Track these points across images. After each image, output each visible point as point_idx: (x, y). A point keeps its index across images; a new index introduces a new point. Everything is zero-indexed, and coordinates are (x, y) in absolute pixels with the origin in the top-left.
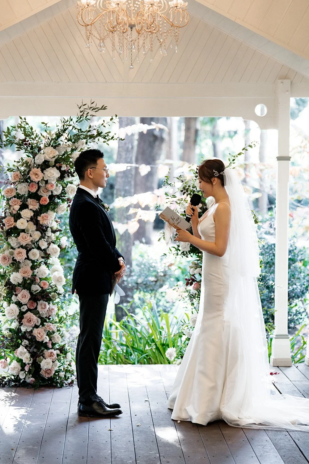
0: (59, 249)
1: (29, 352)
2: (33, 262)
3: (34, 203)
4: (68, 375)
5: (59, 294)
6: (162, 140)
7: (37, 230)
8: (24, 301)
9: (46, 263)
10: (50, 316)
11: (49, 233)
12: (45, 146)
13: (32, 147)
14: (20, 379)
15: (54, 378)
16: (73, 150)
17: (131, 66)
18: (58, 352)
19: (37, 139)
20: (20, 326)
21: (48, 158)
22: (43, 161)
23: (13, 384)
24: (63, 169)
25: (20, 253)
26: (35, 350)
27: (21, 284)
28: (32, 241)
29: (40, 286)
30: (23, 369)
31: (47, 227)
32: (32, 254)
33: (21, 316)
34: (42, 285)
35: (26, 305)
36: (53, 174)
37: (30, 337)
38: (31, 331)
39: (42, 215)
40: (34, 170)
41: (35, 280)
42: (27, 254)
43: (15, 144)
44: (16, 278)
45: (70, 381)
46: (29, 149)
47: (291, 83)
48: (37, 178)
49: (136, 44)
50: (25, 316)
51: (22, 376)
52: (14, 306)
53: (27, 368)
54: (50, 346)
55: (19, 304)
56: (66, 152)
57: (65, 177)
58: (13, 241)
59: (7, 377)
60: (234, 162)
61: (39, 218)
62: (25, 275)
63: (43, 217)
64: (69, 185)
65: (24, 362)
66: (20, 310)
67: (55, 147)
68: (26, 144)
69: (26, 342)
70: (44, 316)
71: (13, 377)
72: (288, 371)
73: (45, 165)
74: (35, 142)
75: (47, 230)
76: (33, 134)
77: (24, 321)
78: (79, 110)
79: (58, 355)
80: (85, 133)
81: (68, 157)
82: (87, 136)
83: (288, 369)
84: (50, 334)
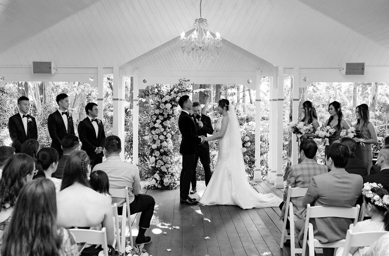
0: (171, 135)
1: (159, 176)
2: (161, 140)
3: (162, 117)
4: (175, 185)
5: (171, 153)
6: (208, 96)
7: (162, 128)
8: (157, 155)
9: (166, 141)
10: (167, 161)
11: (167, 129)
12: (166, 95)
13: (161, 95)
14: (156, 186)
15: (169, 186)
16: (177, 97)
17: (200, 63)
18: (171, 176)
19: (163, 92)
20: (156, 165)
21: (167, 100)
23: (153, 188)
24: (173, 104)
25: (156, 137)
26: (162, 175)
27: (156, 149)
28: (160, 132)
30: (157, 182)
32: (161, 137)
33: (156, 161)
34: (164, 149)
35: (158, 157)
36: (169, 106)
37: (159, 170)
38: (160, 167)
39: (165, 122)
40: (162, 104)
41: (162, 147)
42: (159, 137)
43: (154, 94)
44: (154, 146)
45: (175, 187)
46: (160, 96)
47: (261, 71)
48: (163, 107)
49: (202, 54)
50: (158, 161)
51: (156, 185)
52: (153, 158)
53: (158, 182)
54: (167, 173)
55: (155, 157)
56: (174, 97)
57: (173, 107)
58: (153, 132)
59: (151, 185)
61: (163, 123)
62: (158, 145)
64: (175, 110)
65: (157, 179)
66: (156, 159)
67: (170, 96)
68: (158, 94)
69: (158, 172)
70: (165, 162)
71: (153, 186)
72: (261, 184)
73: (166, 102)
74: (162, 93)
75: (166, 128)
76: (161, 90)
77: (157, 163)
78: (179, 81)
79: (170, 177)
80: (182, 90)
81: (175, 99)
82: (182, 91)
83: (260, 183)
84: (167, 169)
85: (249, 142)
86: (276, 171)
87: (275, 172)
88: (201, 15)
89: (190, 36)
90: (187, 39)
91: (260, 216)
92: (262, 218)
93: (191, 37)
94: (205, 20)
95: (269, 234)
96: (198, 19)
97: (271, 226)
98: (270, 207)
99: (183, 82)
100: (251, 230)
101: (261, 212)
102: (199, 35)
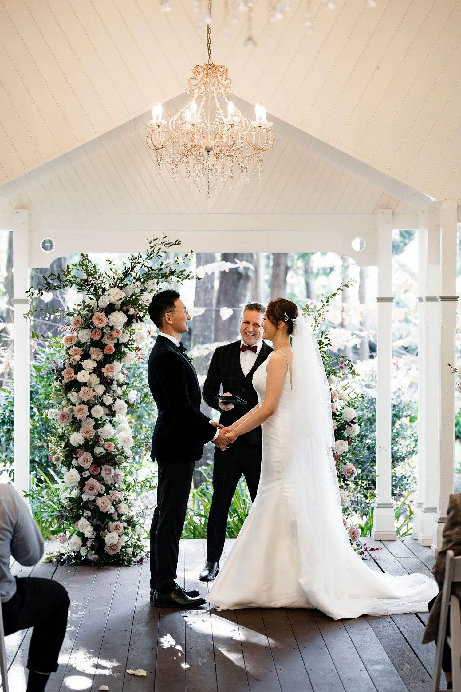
0: (126, 405)
1: (92, 525)
2: (96, 420)
3: (98, 353)
4: (137, 551)
5: (126, 458)
7: (100, 383)
8: (86, 465)
9: (111, 422)
10: (115, 483)
11: (115, 387)
12: (110, 287)
13: (95, 287)
14: (82, 556)
15: (120, 555)
16: (142, 291)
17: (208, 195)
18: (125, 524)
19: (101, 278)
20: (81, 494)
21: (113, 301)
22: (108, 303)
23: (73, 562)
24: (130, 313)
25: (80, 410)
26: (98, 523)
27: (82, 446)
28: (95, 396)
29: (104, 448)
30: (84, 545)
31: (112, 380)
32: (95, 411)
33: (82, 483)
34: (106, 447)
35: (88, 470)
36: (118, 318)
37: (92, 508)
38: (94, 501)
39: (107, 366)
40: (98, 314)
41: (98, 441)
42: (90, 410)
43: (76, 284)
44: (76, 439)
45: (138, 558)
46: (92, 290)
47: (393, 212)
48: (101, 323)
49: (214, 170)
50: (87, 482)
51: (83, 552)
52: (74, 472)
53: (89, 544)
54: (116, 517)
55: (80, 469)
56: (134, 294)
57: (133, 322)
58: (73, 396)
59: (67, 553)
60: (328, 304)
61: (103, 370)
62: (87, 436)
63: (108, 369)
64: (137, 331)
65: (86, 536)
66: (81, 476)
67: (121, 288)
68: (88, 285)
69: (88, 513)
70: (109, 483)
71: (73, 554)
72: (391, 546)
73: (110, 309)
74: (99, 282)
75: (112, 384)
76: (96, 273)
77: (86, 488)
78: (149, 246)
79: (125, 528)
80: (156, 272)
81: (137, 300)
82: (158, 275)
83: (392, 543)
84: (116, 504)
85: (357, 425)
86: (436, 509)
87: (433, 510)
88: (210, 54)
89: (178, 115)
90: (170, 124)
91: (381, 639)
92: (387, 644)
93: (181, 117)
94: (221, 69)
95: (399, 687)
96: (202, 65)
97: (409, 667)
98: (410, 613)
99: (160, 246)
100: (351, 676)
101: (384, 627)
102: (204, 114)
